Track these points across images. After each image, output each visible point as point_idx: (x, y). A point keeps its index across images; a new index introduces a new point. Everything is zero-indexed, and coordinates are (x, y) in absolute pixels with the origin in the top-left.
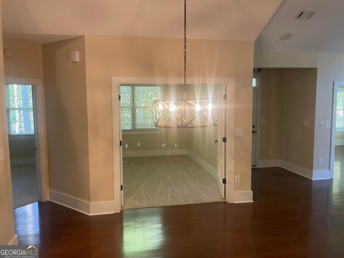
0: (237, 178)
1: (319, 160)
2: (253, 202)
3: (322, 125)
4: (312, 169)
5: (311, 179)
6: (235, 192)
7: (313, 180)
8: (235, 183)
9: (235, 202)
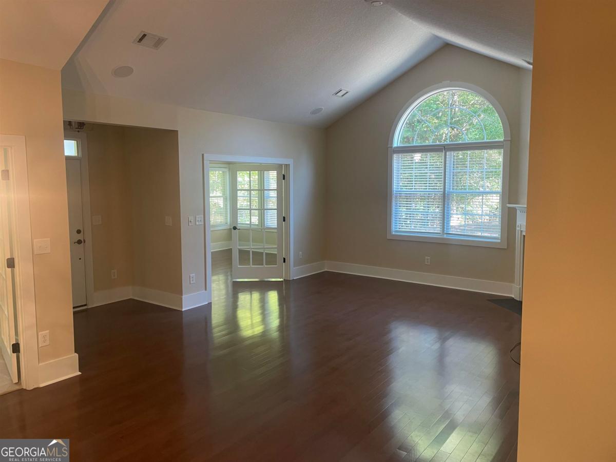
0: (44, 337)
1: (191, 278)
2: (80, 373)
3: (191, 222)
4: (181, 293)
5: (181, 310)
6: (40, 364)
7: (183, 310)
8: (40, 346)
9: (42, 385)
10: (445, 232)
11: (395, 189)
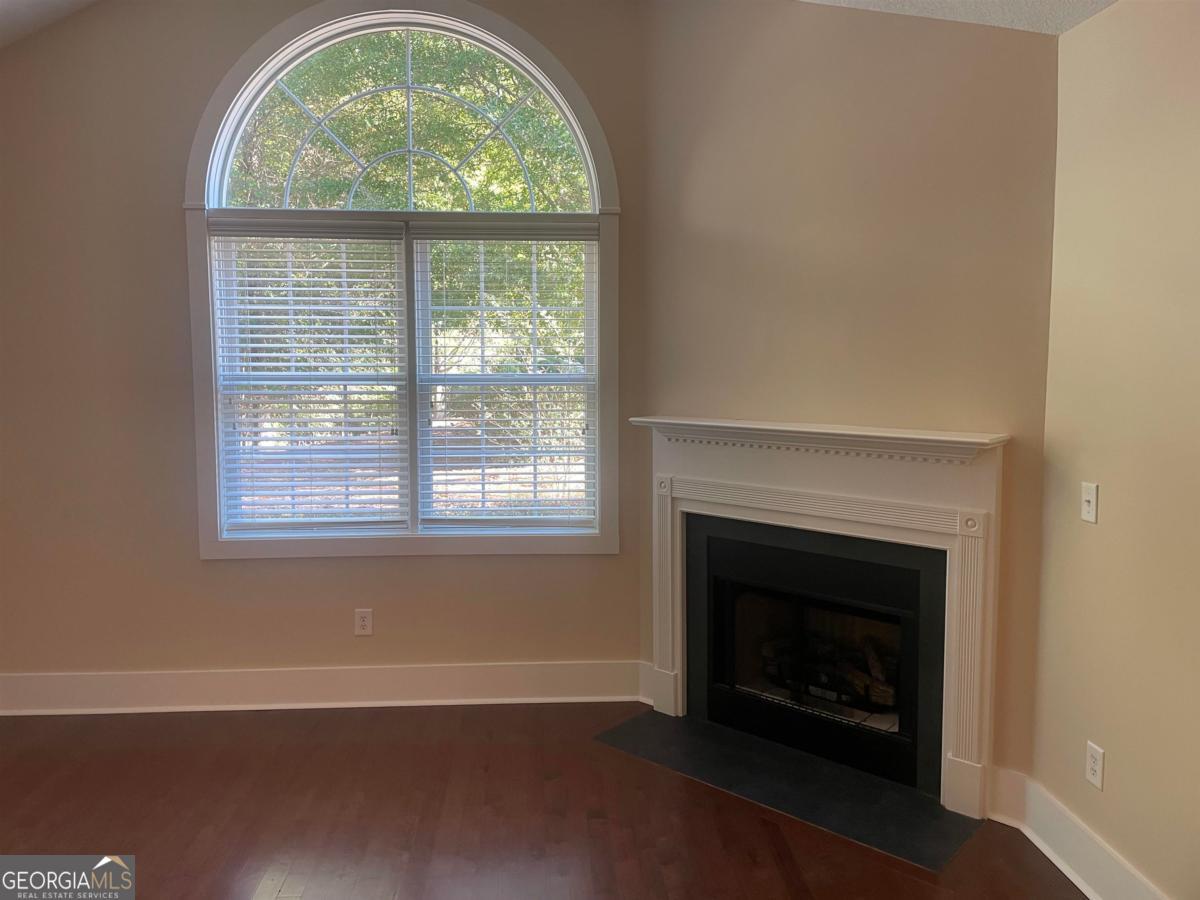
10: (420, 517)
11: (220, 371)
